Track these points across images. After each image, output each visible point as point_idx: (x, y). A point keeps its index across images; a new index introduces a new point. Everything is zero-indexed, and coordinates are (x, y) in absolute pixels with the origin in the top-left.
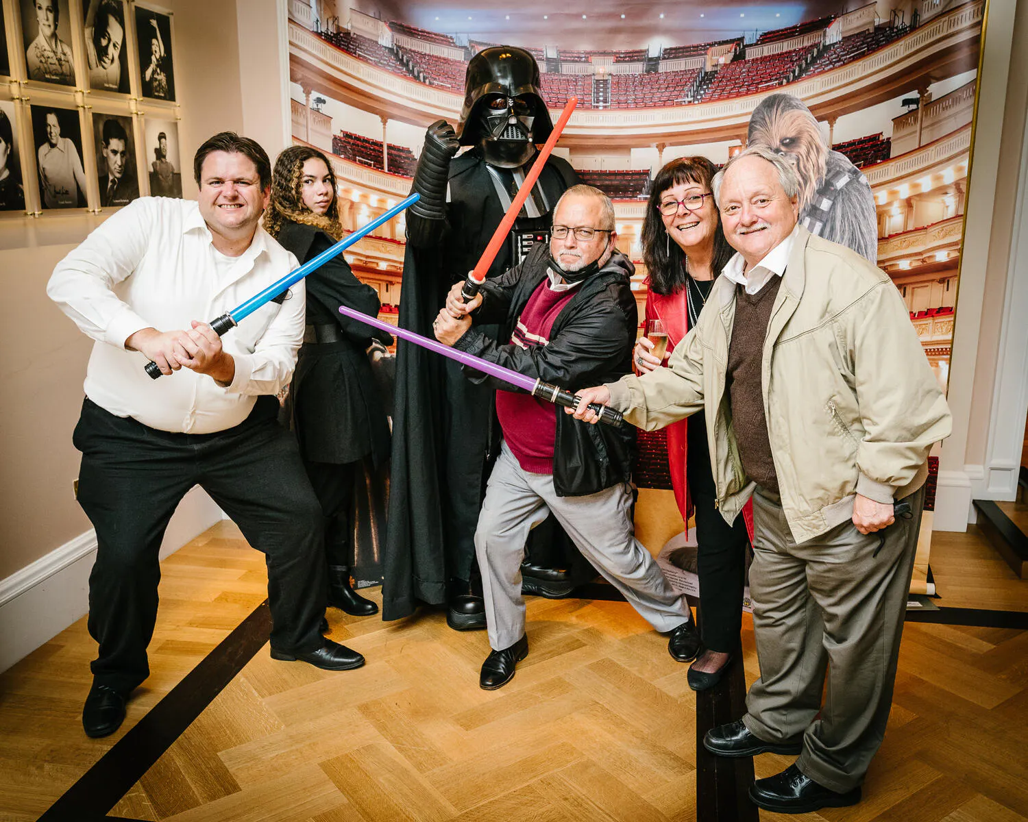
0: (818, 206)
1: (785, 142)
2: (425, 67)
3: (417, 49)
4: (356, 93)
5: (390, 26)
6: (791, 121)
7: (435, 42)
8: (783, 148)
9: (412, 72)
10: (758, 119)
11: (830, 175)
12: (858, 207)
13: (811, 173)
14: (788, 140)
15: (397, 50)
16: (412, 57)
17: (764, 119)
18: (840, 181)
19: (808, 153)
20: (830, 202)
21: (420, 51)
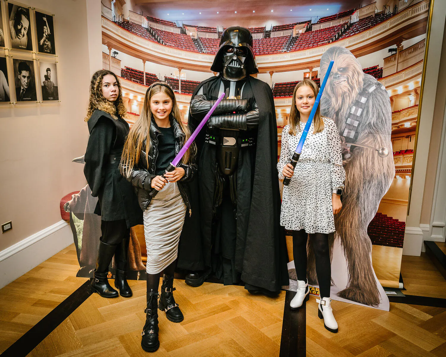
0: (359, 100)
1: (340, 70)
2: (163, 37)
3: (159, 29)
4: (132, 49)
5: (147, 18)
6: (343, 59)
7: (167, 25)
8: (339, 73)
9: (157, 39)
10: (325, 59)
11: (365, 86)
12: (381, 101)
13: (355, 85)
14: (342, 69)
15: (150, 30)
16: (157, 32)
17: (329, 59)
18: (371, 88)
19: (353, 75)
20: (366, 99)
21: (160, 29)
